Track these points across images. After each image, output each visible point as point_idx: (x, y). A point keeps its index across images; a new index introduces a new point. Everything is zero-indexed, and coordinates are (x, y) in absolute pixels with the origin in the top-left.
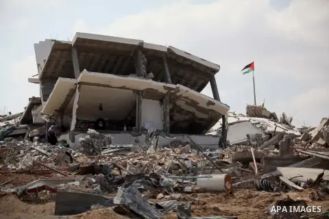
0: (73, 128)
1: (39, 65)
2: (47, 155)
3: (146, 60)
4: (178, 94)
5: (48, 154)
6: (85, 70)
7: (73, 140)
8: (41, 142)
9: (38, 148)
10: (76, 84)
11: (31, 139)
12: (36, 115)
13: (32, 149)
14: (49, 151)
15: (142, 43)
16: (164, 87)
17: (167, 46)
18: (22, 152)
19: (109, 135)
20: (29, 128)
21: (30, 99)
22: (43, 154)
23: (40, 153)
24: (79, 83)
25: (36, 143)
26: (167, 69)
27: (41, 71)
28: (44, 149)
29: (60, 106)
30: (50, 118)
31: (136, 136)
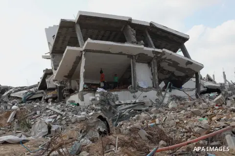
0: (81, 89)
1: (49, 43)
2: (61, 115)
3: (135, 32)
4: (163, 57)
5: (62, 113)
6: (89, 39)
7: (82, 100)
8: (55, 102)
9: (52, 108)
10: (81, 52)
11: (47, 101)
12: (49, 82)
13: (47, 109)
14: (63, 111)
15: (131, 19)
16: (153, 51)
17: (149, 22)
18: (38, 112)
19: (116, 93)
20: (44, 93)
21: (44, 71)
22: (58, 114)
23: (55, 113)
24: (84, 51)
25: (50, 104)
26: (150, 39)
27: (51, 47)
28: (58, 109)
29: (68, 72)
30: (61, 83)
31: (134, 92)
